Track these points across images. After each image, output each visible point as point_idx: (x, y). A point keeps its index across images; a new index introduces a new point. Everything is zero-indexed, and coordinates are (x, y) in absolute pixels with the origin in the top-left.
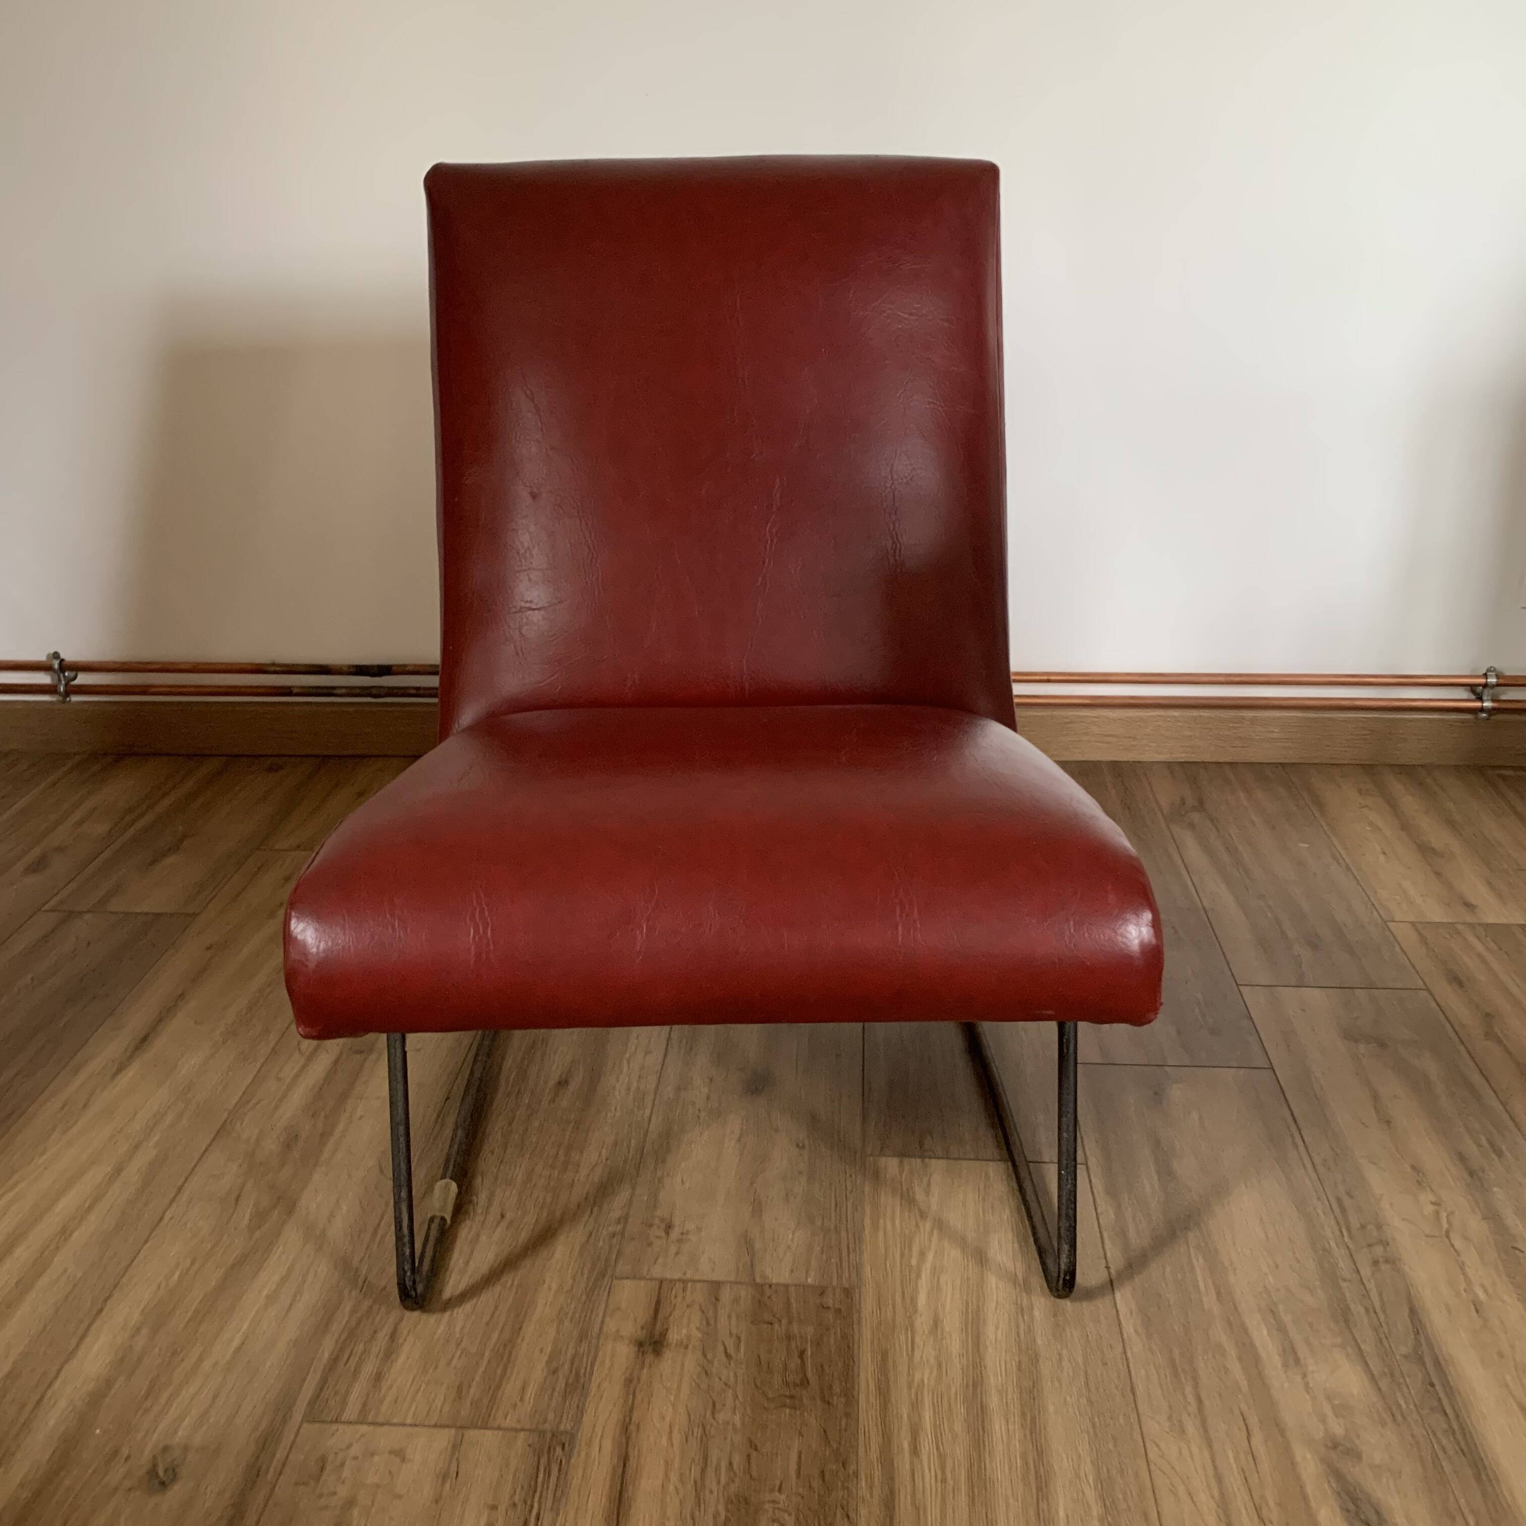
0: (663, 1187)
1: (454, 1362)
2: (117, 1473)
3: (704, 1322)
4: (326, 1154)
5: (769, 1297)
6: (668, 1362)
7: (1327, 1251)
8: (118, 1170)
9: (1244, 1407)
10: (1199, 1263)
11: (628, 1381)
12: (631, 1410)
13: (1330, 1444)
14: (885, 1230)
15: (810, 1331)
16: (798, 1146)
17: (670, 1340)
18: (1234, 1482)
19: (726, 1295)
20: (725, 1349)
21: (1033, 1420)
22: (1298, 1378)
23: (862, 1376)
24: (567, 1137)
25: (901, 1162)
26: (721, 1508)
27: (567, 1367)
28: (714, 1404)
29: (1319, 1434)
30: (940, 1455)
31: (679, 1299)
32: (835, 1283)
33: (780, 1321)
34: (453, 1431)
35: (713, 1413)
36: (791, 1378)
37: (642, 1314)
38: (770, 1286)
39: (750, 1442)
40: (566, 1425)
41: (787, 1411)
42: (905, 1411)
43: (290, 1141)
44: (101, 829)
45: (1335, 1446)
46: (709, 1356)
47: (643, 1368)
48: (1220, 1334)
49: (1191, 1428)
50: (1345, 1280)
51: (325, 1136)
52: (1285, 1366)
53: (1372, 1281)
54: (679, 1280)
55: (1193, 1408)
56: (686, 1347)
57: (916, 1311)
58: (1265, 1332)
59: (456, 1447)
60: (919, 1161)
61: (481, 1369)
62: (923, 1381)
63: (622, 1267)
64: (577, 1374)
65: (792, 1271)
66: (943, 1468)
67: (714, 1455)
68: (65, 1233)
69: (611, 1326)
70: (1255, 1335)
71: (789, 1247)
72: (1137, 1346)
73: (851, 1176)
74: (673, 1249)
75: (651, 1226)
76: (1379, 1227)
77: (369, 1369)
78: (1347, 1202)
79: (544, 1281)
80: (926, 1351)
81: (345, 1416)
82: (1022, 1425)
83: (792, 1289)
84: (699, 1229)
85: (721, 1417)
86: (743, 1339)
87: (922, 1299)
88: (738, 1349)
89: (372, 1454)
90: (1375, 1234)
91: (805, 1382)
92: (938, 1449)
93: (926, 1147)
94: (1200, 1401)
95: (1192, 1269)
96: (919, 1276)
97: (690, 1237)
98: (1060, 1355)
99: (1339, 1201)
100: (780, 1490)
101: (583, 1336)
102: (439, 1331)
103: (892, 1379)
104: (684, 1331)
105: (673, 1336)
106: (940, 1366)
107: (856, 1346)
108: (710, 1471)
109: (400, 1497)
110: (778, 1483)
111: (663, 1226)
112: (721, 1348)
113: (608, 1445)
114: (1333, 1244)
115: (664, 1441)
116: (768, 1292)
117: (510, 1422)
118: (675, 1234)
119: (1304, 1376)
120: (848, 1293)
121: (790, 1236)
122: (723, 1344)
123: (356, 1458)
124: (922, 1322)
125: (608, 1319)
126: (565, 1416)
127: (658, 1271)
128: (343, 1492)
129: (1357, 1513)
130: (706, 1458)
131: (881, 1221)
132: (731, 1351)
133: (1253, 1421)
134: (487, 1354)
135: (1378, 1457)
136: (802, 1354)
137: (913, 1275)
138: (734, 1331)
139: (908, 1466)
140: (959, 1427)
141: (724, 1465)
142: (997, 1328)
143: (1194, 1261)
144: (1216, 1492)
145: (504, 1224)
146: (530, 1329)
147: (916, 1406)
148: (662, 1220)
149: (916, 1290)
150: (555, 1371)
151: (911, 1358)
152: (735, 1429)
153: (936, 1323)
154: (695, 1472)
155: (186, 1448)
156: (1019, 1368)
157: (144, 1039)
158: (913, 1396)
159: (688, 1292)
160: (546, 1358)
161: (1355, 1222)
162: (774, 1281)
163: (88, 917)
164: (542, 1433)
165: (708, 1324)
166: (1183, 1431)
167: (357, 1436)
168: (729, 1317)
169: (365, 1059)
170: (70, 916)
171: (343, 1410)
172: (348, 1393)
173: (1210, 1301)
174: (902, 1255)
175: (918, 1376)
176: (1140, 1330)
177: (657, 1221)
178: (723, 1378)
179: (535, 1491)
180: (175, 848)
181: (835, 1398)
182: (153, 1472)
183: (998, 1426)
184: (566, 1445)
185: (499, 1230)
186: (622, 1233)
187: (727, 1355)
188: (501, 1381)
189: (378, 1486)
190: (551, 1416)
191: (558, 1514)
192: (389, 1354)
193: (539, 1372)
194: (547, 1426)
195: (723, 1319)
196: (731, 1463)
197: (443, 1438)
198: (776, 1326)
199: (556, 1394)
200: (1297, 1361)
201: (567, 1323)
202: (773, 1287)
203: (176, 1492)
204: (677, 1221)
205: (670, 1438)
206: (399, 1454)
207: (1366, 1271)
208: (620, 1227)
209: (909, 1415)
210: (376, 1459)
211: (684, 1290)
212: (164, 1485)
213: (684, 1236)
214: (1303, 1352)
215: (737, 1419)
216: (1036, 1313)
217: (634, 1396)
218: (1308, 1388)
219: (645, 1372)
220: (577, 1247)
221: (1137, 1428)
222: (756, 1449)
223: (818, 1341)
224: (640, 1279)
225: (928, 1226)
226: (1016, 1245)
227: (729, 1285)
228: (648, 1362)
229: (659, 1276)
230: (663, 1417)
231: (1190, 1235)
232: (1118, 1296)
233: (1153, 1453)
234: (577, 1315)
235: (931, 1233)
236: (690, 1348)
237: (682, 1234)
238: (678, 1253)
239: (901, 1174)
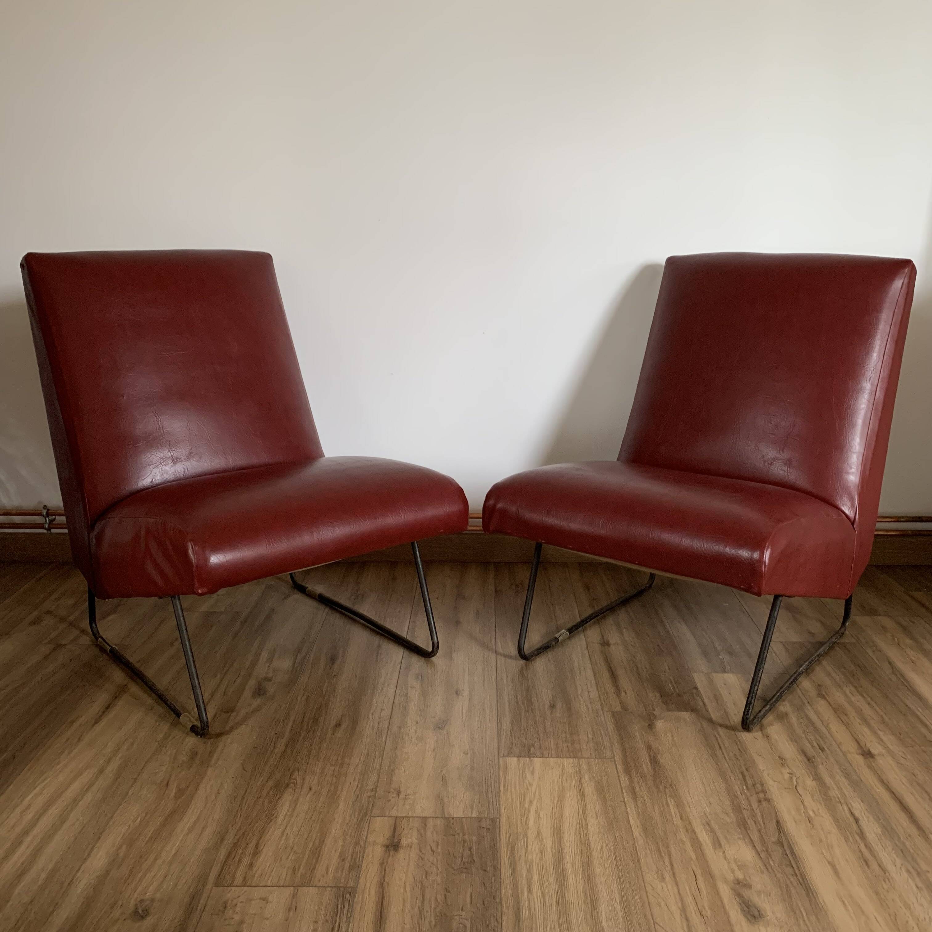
0: (395, 774)
1: (290, 857)
2: (117, 913)
3: (419, 836)
5: (453, 824)
6: (401, 854)
7: (736, 796)
9: (694, 867)
10: (672, 803)
11: (382, 864)
12: (384, 877)
13: (736, 882)
14: (511, 791)
15: (474, 838)
17: (402, 845)
18: (689, 900)
19: (430, 823)
20: (431, 847)
22: (721, 854)
23: (502, 858)
24: (342, 751)
25: (519, 760)
26: (433, 919)
27: (350, 857)
28: (427, 873)
29: (730, 877)
30: (542, 893)
31: (406, 826)
32: (486, 816)
33: (459, 834)
34: (292, 888)
35: (426, 877)
36: (465, 860)
37: (388, 833)
38: (453, 818)
39: (446, 889)
40: (351, 884)
41: (464, 875)
42: (524, 873)
45: (739, 883)
46: (423, 851)
47: (389, 857)
48: (683, 836)
49: (668, 877)
50: (744, 809)
52: (714, 848)
53: (758, 809)
54: (405, 817)
55: (669, 868)
56: (411, 847)
57: (528, 828)
58: (705, 834)
59: (294, 896)
60: (527, 759)
61: (305, 860)
62: (532, 860)
63: (375, 812)
64: (355, 861)
65: (464, 811)
66: (544, 898)
67: (427, 896)
69: (371, 839)
70: (699, 836)
71: (462, 801)
72: (641, 842)
73: (492, 767)
74: (401, 802)
75: (389, 792)
76: (762, 785)
77: (246, 861)
78: (746, 774)
79: (335, 819)
80: (534, 846)
81: (235, 883)
82: (583, 878)
83: (464, 819)
84: (415, 793)
85: (431, 878)
86: (440, 842)
87: (531, 822)
88: (438, 847)
89: (251, 900)
90: (760, 787)
91: (472, 861)
92: (541, 888)
93: (531, 752)
94: (672, 865)
95: (668, 806)
96: (529, 812)
97: (410, 797)
98: (602, 846)
99: (742, 774)
100: (462, 910)
101: (357, 844)
102: (281, 843)
103: (517, 859)
104: (409, 840)
105: (404, 842)
106: (541, 852)
107: (498, 844)
108: (426, 903)
109: (267, 919)
110: (461, 907)
111: (395, 793)
112: (429, 848)
113: (373, 892)
114: (738, 793)
115: (402, 891)
116: (452, 821)
117: (321, 883)
118: (402, 796)
119: (724, 852)
120: (493, 820)
121: (462, 795)
122: (430, 845)
123: (242, 902)
124: (532, 834)
125: (369, 835)
126: (350, 880)
127: (394, 813)
128: (237, 917)
129: (749, 912)
130: (423, 897)
131: (509, 787)
132: (434, 849)
133: (698, 872)
134: (307, 852)
135: (759, 887)
136: (470, 849)
137: (526, 812)
138: (435, 840)
139: (526, 897)
140: (551, 879)
141: (433, 899)
142: (569, 835)
143: (670, 803)
144: (680, 905)
145: (311, 793)
146: (329, 842)
147: (529, 871)
148: (395, 789)
149: (528, 818)
150: (343, 860)
151: (526, 850)
152: (438, 884)
153: (539, 833)
154: (419, 903)
155: (153, 900)
156: (581, 853)
157: (108, 707)
158: (528, 867)
159: (410, 822)
160: (338, 854)
161: (750, 783)
162: (455, 816)
163: (68, 647)
164: (338, 887)
165: (421, 836)
166: (663, 877)
167: (243, 892)
168: (432, 833)
170: (59, 646)
171: (233, 881)
172: (235, 873)
173: (677, 820)
174: (520, 803)
175: (530, 857)
176: (642, 834)
177: (392, 790)
178: (430, 861)
179: (337, 914)
180: (112, 612)
181: (489, 868)
182: (136, 912)
183: (571, 878)
184: (352, 893)
185: (309, 795)
186: (375, 796)
187: (432, 850)
188: (315, 865)
189: (255, 914)
190: (343, 880)
191: (349, 924)
192: (256, 854)
193: (335, 861)
194: (341, 885)
195: (429, 834)
196: (436, 899)
197: (288, 891)
198: (457, 836)
199: (344, 870)
200: (720, 845)
201: (348, 838)
202: (455, 819)
203: (149, 921)
204: (402, 790)
205: (405, 888)
206: (265, 900)
207: (755, 805)
208: (373, 793)
209: (526, 875)
210: (253, 902)
211: (408, 821)
212: (142, 917)
213: (407, 797)
214: (723, 842)
215: (439, 879)
216: (589, 827)
217: (385, 870)
218: (725, 858)
219: (390, 859)
220: (351, 803)
221: (641, 878)
222: (449, 892)
223: (479, 843)
224: (385, 817)
225: (533, 790)
226: (579, 797)
227: (431, 818)
228: (391, 854)
229: (395, 815)
230: (401, 879)
231: (667, 790)
232: (631, 819)
233: (649, 889)
234: (353, 834)
235: (535, 793)
236: (413, 848)
237: (406, 795)
238: (404, 805)
239: (518, 765)
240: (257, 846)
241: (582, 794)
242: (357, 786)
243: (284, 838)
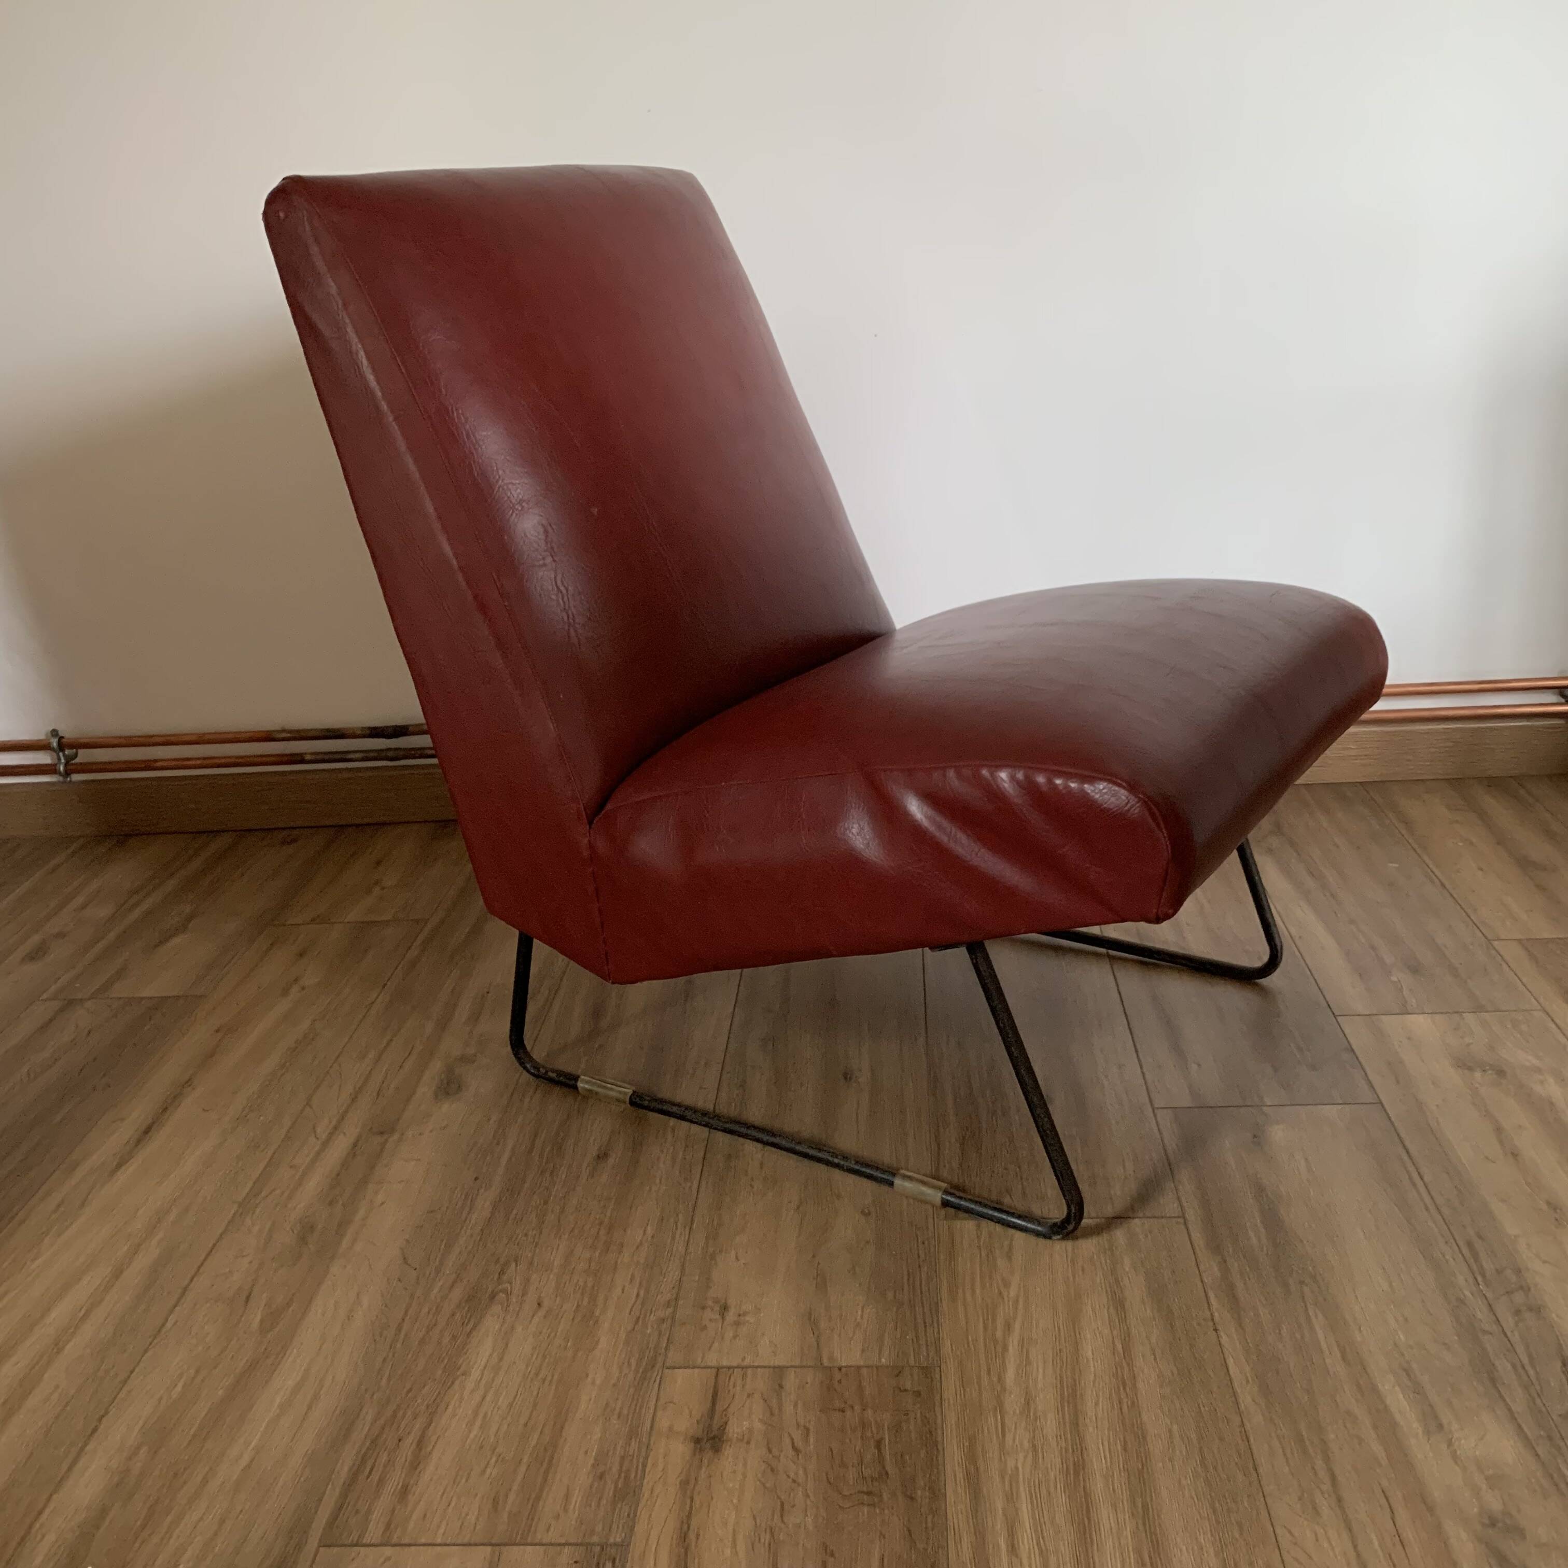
0: (716, 1264)
1: (488, 1471)
3: (768, 1413)
4: (345, 1243)
5: (840, 1382)
6: (729, 1456)
7: (1462, 1301)
8: (117, 1273)
9: (1385, 1482)
10: (1319, 1322)
11: (684, 1483)
12: (689, 1516)
13: (1487, 1521)
14: (965, 1299)
15: (887, 1417)
16: (863, 1212)
17: (730, 1435)
19: (791, 1382)
20: (793, 1442)
21: (1145, 1507)
22: (1444, 1446)
23: (948, 1468)
24: (608, 1214)
25: (978, 1226)
27: (615, 1469)
28: (782, 1504)
29: (1473, 1509)
30: (1041, 1551)
31: (738, 1388)
32: (912, 1362)
33: (852, 1407)
34: (489, 1549)
35: (782, 1516)
36: (867, 1472)
37: (699, 1407)
38: (840, 1369)
39: (825, 1547)
40: (617, 1537)
41: (866, 1509)
42: (999, 1505)
43: (306, 1230)
44: (103, 912)
45: (1493, 1523)
46: (775, 1451)
47: (700, 1467)
49: (1325, 1508)
50: (1485, 1332)
51: (343, 1225)
52: (1428, 1433)
53: (1516, 1333)
54: (738, 1367)
55: (1326, 1487)
56: (748, 1443)
57: (1004, 1389)
58: (1401, 1395)
61: (520, 1478)
62: (1017, 1468)
63: (674, 1356)
64: (627, 1478)
65: (863, 1351)
68: (58, 1346)
69: (664, 1422)
70: (1388, 1401)
71: (858, 1325)
72: (1256, 1419)
73: (923, 1243)
74: (729, 1334)
75: (704, 1308)
76: (1518, 1271)
77: (393, 1483)
78: (1479, 1245)
79: (587, 1376)
80: (1018, 1434)
81: (367, 1538)
82: (1133, 1515)
83: (864, 1371)
84: (757, 1309)
85: (792, 1519)
86: (811, 1428)
87: (1010, 1375)
88: (807, 1441)
90: (1514, 1278)
91: (884, 1475)
92: (1038, 1544)
94: (1332, 1477)
95: (1312, 1329)
96: (1005, 1348)
97: (747, 1318)
98: (1170, 1431)
99: (1470, 1244)
101: (633, 1434)
102: (472, 1436)
103: (982, 1469)
104: (746, 1424)
105: (734, 1429)
106: (1035, 1449)
107: (939, 1432)
111: (717, 1308)
112: (787, 1441)
114: (1467, 1293)
115: (728, 1552)
116: (837, 1376)
117: (552, 1537)
118: (731, 1316)
119: (1450, 1444)
120: (926, 1371)
121: (860, 1313)
122: (790, 1435)
124: (1013, 1402)
125: (659, 1413)
126: (615, 1526)
127: (712, 1359)
131: (960, 1291)
132: (799, 1444)
133: (1397, 1500)
134: (526, 1459)
135: (1544, 1534)
136: (879, 1444)
137: (999, 1349)
138: (802, 1422)
140: (1061, 1519)
142: (1097, 1404)
143: (1313, 1317)
145: (541, 1313)
146: (572, 1431)
147: (1011, 1498)
148: (716, 1301)
149: (1003, 1366)
150: (601, 1476)
151: (1002, 1444)
152: (808, 1535)
153: (1028, 1401)
156: (1125, 1449)
157: (147, 1131)
158: (1007, 1487)
159: (748, 1380)
160: (592, 1461)
161: (1488, 1266)
162: (844, 1364)
163: (89, 1004)
164: (588, 1546)
165: (772, 1414)
166: (1316, 1511)
167: (381, 1561)
168: (796, 1405)
169: (386, 1141)
170: (70, 1004)
171: (363, 1532)
172: (370, 1510)
173: (1334, 1363)
174: (985, 1328)
175: (1011, 1463)
176: (1258, 1398)
177: (710, 1303)
178: (792, 1475)
180: (182, 928)
181: (919, 1492)
183: (1104, 1514)
184: (618, 1560)
185: (536, 1320)
186: (673, 1318)
187: (795, 1449)
188: (541, 1490)
190: (599, 1528)
192: (416, 1464)
193: (584, 1477)
194: (595, 1539)
195: (788, 1409)
197: (481, 1557)
198: (849, 1413)
199: (604, 1502)
200: (1440, 1427)
201: (614, 1420)
202: (844, 1370)
204: (732, 1302)
205: (734, 1545)
207: (1508, 1322)
208: (670, 1310)
209: (1004, 1509)
211: (744, 1377)
213: (742, 1318)
214: (1446, 1416)
215: (810, 1521)
216: (1140, 1385)
217: (692, 1499)
218: (1455, 1457)
219: (703, 1474)
220: (623, 1335)
221: (1264, 1513)
222: (832, 1555)
223: (897, 1429)
224: (694, 1367)
225: (1013, 1293)
226: (1112, 1310)
227: (793, 1369)
228: (705, 1461)
229: (714, 1363)
230: (725, 1524)
231: (1306, 1290)
232: (1230, 1361)
233: (1285, 1540)
234: (625, 1412)
235: (1016, 1302)
236: (753, 1445)
237: (739, 1315)
238: (735, 1337)
239: (979, 1237)
240: (420, 1444)
241: (1119, 1303)
242: (638, 1295)
243: (478, 1423)
